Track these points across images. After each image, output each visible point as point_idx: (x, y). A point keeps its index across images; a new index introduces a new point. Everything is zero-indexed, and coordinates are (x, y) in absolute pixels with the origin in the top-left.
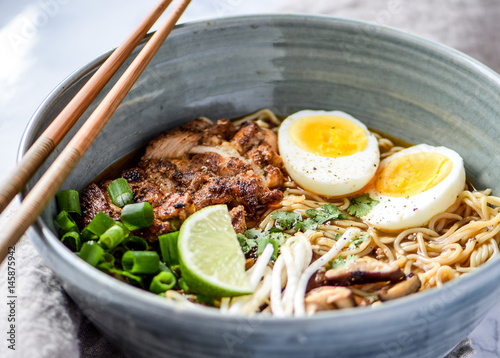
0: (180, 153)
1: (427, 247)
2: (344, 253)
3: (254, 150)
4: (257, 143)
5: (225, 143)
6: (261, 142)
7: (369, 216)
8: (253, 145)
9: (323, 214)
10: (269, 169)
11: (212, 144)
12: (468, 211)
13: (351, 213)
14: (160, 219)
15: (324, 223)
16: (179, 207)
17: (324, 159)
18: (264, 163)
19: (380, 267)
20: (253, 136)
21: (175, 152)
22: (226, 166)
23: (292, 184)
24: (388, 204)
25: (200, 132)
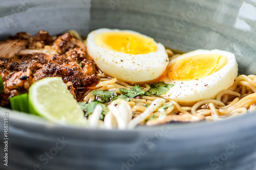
0: (11, 55)
1: (219, 112)
2: (156, 114)
3: (71, 50)
4: (72, 46)
5: (47, 47)
6: (75, 46)
7: (167, 94)
8: (70, 47)
9: (132, 92)
10: (85, 62)
11: (36, 48)
12: (243, 91)
13: (153, 93)
14: (8, 88)
15: (135, 97)
16: (24, 79)
17: (127, 55)
18: (80, 59)
19: (190, 118)
20: (70, 41)
21: (8, 55)
22: (52, 59)
23: (103, 75)
24: (181, 85)
25: (26, 39)
